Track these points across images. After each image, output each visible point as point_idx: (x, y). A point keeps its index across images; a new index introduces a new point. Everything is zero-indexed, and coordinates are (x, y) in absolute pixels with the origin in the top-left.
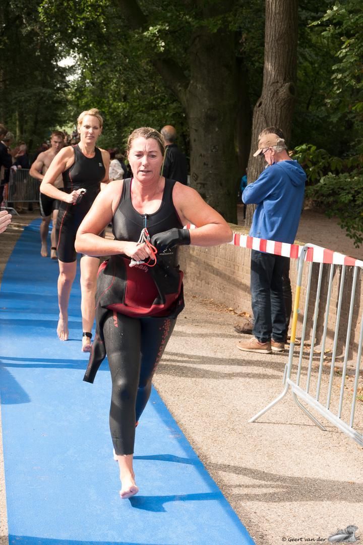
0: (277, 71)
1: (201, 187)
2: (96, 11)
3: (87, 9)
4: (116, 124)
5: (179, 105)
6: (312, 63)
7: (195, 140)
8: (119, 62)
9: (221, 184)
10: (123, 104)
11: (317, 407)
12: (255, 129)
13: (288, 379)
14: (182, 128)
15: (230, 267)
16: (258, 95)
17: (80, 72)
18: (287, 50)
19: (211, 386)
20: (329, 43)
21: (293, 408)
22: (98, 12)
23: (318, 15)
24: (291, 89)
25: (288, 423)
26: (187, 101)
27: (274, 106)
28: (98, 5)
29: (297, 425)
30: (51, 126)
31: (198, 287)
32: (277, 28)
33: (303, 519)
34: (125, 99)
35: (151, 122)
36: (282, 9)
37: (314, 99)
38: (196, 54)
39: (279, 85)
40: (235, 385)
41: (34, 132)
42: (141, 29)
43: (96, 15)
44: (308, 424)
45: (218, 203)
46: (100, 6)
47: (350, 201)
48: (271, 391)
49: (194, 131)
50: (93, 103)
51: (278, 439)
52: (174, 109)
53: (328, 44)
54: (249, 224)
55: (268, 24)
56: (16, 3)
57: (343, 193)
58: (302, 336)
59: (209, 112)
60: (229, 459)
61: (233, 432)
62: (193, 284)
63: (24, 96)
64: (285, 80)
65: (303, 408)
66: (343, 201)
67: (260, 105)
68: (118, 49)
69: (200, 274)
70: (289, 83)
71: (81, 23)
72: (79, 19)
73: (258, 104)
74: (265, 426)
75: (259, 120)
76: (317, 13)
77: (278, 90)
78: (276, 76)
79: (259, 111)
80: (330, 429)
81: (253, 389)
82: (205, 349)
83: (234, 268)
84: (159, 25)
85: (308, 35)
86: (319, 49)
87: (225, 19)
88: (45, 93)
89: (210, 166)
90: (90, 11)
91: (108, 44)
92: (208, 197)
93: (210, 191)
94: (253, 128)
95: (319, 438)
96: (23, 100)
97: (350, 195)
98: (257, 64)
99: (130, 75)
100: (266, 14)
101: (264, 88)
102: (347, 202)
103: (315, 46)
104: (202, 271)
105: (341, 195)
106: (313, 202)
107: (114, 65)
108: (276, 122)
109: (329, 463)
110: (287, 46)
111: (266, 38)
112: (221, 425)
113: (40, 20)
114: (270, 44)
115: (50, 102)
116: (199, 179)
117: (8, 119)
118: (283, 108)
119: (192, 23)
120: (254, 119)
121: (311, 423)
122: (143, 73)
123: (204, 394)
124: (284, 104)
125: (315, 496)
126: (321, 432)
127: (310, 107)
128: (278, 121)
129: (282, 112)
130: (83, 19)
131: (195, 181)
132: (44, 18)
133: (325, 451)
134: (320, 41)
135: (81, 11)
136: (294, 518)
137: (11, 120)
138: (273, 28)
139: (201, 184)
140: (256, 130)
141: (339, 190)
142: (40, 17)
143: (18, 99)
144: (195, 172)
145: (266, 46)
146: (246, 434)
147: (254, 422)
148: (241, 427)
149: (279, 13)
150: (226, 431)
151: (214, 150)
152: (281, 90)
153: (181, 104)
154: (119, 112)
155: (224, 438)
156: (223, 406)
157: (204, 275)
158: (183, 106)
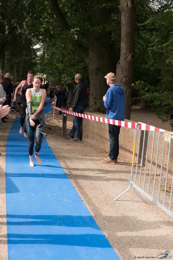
0: (127, 49)
1: (94, 99)
2: (48, 24)
3: (45, 23)
4: (59, 73)
5: (84, 64)
6: (142, 46)
7: (91, 79)
8: (59, 46)
10: (61, 64)
11: (144, 193)
12: (117, 73)
13: (131, 181)
14: (86, 74)
15: (107, 133)
16: (119, 59)
17: (42, 50)
19: (98, 185)
21: (134, 194)
22: (49, 25)
24: (133, 57)
25: (131, 201)
26: (88, 62)
27: (125, 64)
28: (49, 21)
29: (135, 201)
31: (93, 142)
32: (126, 30)
33: (137, 242)
34: (62, 62)
35: (72, 71)
36: (128, 22)
37: (144, 61)
38: (92, 42)
39: (128, 55)
40: (109, 184)
42: (68, 30)
43: (48, 26)
44: (140, 201)
45: (102, 106)
46: (50, 22)
47: (159, 104)
48: (124, 187)
49: (91, 75)
50: (48, 64)
51: (127, 207)
52: (82, 66)
53: (149, 38)
55: (122, 28)
56: (15, 21)
57: (156, 101)
58: (137, 162)
59: (97, 67)
61: (107, 205)
62: (91, 141)
63: (17, 60)
64: (130, 52)
65: (138, 194)
66: (156, 105)
67: (119, 63)
68: (59, 40)
69: (94, 137)
70: (132, 54)
72: (41, 28)
74: (121, 202)
75: (119, 70)
78: (126, 51)
79: (119, 66)
80: (150, 203)
81: (116, 186)
84: (76, 29)
85: (141, 34)
86: (145, 40)
87: (104, 26)
88: (26, 59)
89: (98, 90)
91: (54, 38)
92: (97, 103)
93: (98, 101)
94: (116, 73)
95: (145, 207)
96: (17, 62)
97: (159, 102)
98: (118, 46)
99: (64, 51)
100: (121, 24)
101: (121, 56)
102: (158, 105)
103: (143, 38)
104: (95, 135)
105: (155, 102)
106: (143, 106)
107: (57, 47)
109: (149, 218)
110: (131, 38)
111: (121, 34)
112: (102, 202)
114: (123, 37)
115: (30, 64)
116: (93, 96)
117: (12, 71)
119: (90, 28)
120: (117, 69)
121: (141, 200)
122: (69, 51)
123: (95, 188)
124: (130, 63)
125: (143, 232)
126: (146, 204)
127: (142, 65)
128: (127, 70)
129: (129, 67)
130: (43, 28)
132: (26, 27)
133: (147, 213)
134: (146, 37)
135: (42, 24)
136: (133, 242)
137: (13, 72)
138: (124, 30)
139: (94, 98)
141: (154, 99)
142: (24, 27)
143: (15, 62)
144: (92, 93)
145: (121, 38)
146: (113, 205)
147: (116, 200)
148: (111, 203)
149: (127, 24)
150: (104, 204)
151: (100, 83)
152: (128, 57)
153: (85, 64)
154: (59, 67)
155: (103, 207)
156: (103, 193)
157: (96, 137)
158: (86, 64)
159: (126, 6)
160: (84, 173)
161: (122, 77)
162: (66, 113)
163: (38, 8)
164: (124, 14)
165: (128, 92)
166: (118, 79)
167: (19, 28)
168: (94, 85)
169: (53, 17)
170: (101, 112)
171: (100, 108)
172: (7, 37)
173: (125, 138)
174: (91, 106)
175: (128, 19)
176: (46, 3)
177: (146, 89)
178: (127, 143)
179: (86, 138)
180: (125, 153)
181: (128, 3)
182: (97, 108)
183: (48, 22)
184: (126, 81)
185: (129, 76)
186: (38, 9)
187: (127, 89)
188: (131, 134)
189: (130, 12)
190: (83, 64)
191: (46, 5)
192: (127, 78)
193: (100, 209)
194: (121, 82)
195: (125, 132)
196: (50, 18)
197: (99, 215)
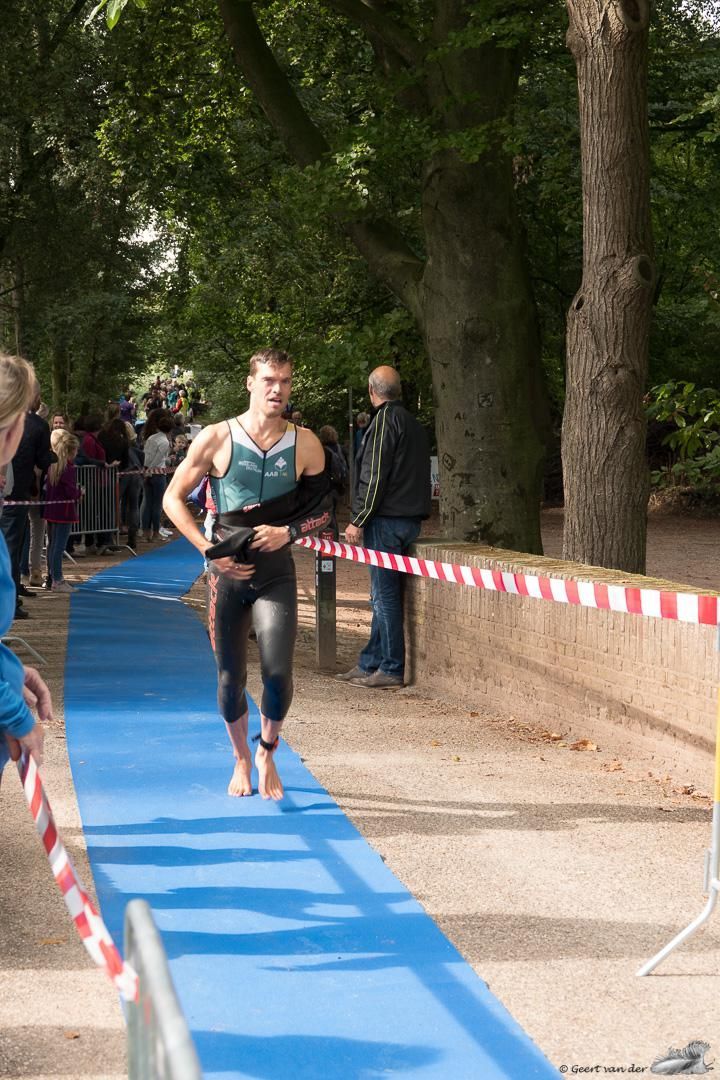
0: (612, 233)
1: (462, 482)
2: (213, 129)
3: (196, 127)
5: (406, 314)
7: (443, 386)
9: (504, 474)
10: (270, 315)
12: (572, 355)
13: (714, 880)
14: (414, 363)
15: (547, 646)
16: (575, 284)
18: (629, 188)
20: (692, 165)
22: (220, 132)
23: (668, 106)
24: (643, 269)
26: (422, 305)
27: (609, 306)
28: (216, 118)
30: (120, 371)
31: (479, 693)
32: (605, 145)
34: (273, 305)
35: (349, 352)
36: (613, 105)
38: (436, 208)
39: (618, 261)
40: (594, 897)
41: (90, 387)
42: (318, 163)
43: (215, 139)
45: (500, 513)
46: (221, 120)
48: (671, 906)
49: (441, 367)
51: (705, 1008)
52: (397, 323)
54: (570, 554)
55: (585, 137)
56: (47, 124)
59: (469, 326)
60: (610, 1057)
61: (606, 999)
62: (468, 687)
63: (70, 314)
64: (629, 249)
67: (580, 304)
69: (481, 664)
70: (639, 256)
71: (185, 157)
72: (179, 150)
73: (575, 304)
74: (672, 983)
75: (580, 337)
76: (665, 104)
77: (615, 272)
78: (609, 244)
79: (578, 318)
82: (516, 824)
83: (556, 650)
87: (493, 131)
88: (113, 305)
89: (478, 437)
90: (202, 133)
91: (239, 196)
92: (478, 501)
93: (482, 491)
94: (569, 354)
96: (70, 322)
99: (290, 258)
100: (581, 117)
101: (585, 270)
103: (663, 173)
104: (486, 660)
106: (682, 497)
108: (616, 339)
110: (629, 179)
111: (584, 167)
112: (582, 986)
113: (101, 155)
114: (593, 177)
115: (120, 322)
116: (457, 465)
118: (628, 309)
120: (568, 335)
124: (630, 302)
127: (661, 299)
128: (620, 338)
129: (628, 318)
130: (186, 149)
131: (450, 470)
132: (107, 152)
134: (671, 162)
138: (597, 145)
139: (459, 475)
140: (575, 357)
142: (100, 151)
143: (60, 319)
144: (448, 451)
145: (584, 184)
146: (637, 1001)
147: (648, 975)
148: (623, 988)
149: (608, 114)
150: (593, 997)
151: (485, 404)
152: (621, 272)
153: (410, 314)
154: (262, 332)
155: (591, 1014)
156: (577, 943)
157: (491, 668)
158: (414, 316)
159: (599, 31)
160: (467, 850)
161: (596, 371)
162: (333, 558)
163: (162, 57)
164: (589, 67)
165: (631, 439)
166: (580, 379)
167: (69, 157)
168: (458, 416)
169: (232, 93)
170: (499, 543)
171: (491, 524)
172: (14, 205)
173: (643, 669)
174: (446, 517)
175: (614, 94)
176: (199, 30)
177: (706, 419)
178: (655, 691)
179: (445, 674)
180: (645, 739)
181: (606, 14)
182: (478, 524)
183: (211, 123)
184: (618, 387)
185: (629, 362)
186: (164, 60)
187: (622, 428)
188: (671, 647)
189: (619, 56)
190: (398, 315)
191: (200, 43)
192: (621, 372)
193: (579, 1021)
194: (591, 393)
195: (641, 634)
196: (220, 102)
197: (581, 1049)
